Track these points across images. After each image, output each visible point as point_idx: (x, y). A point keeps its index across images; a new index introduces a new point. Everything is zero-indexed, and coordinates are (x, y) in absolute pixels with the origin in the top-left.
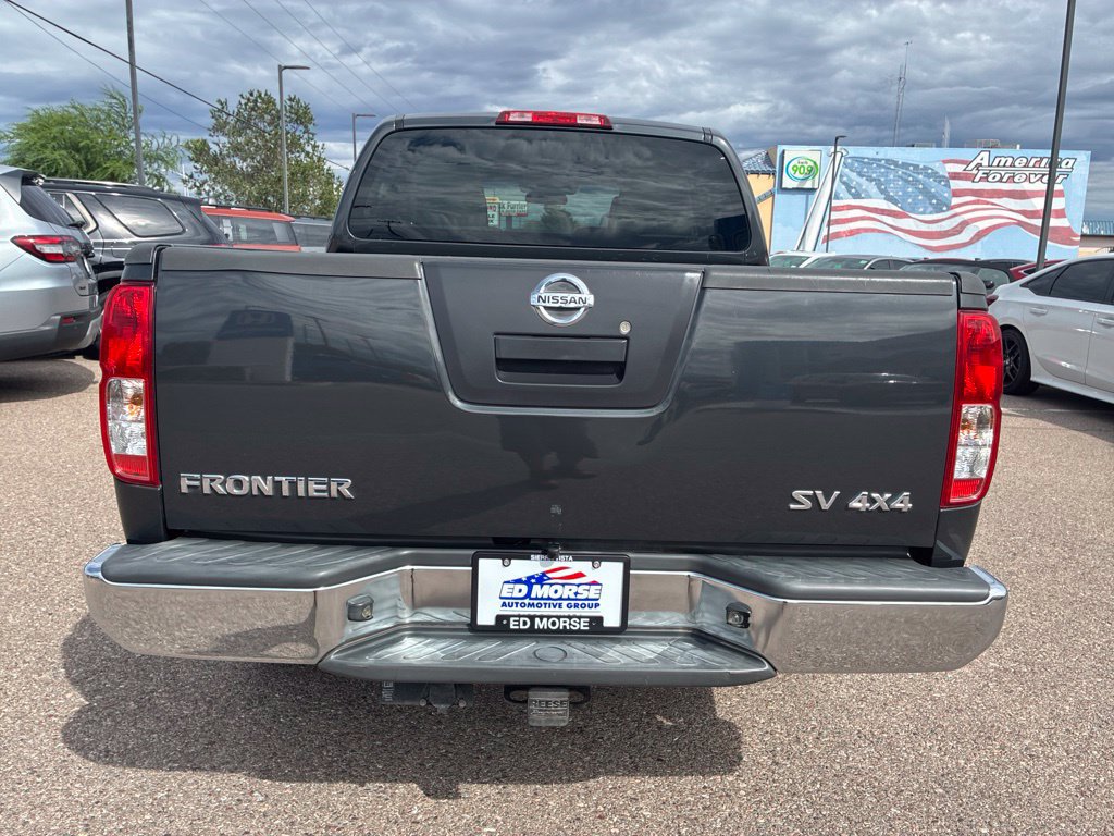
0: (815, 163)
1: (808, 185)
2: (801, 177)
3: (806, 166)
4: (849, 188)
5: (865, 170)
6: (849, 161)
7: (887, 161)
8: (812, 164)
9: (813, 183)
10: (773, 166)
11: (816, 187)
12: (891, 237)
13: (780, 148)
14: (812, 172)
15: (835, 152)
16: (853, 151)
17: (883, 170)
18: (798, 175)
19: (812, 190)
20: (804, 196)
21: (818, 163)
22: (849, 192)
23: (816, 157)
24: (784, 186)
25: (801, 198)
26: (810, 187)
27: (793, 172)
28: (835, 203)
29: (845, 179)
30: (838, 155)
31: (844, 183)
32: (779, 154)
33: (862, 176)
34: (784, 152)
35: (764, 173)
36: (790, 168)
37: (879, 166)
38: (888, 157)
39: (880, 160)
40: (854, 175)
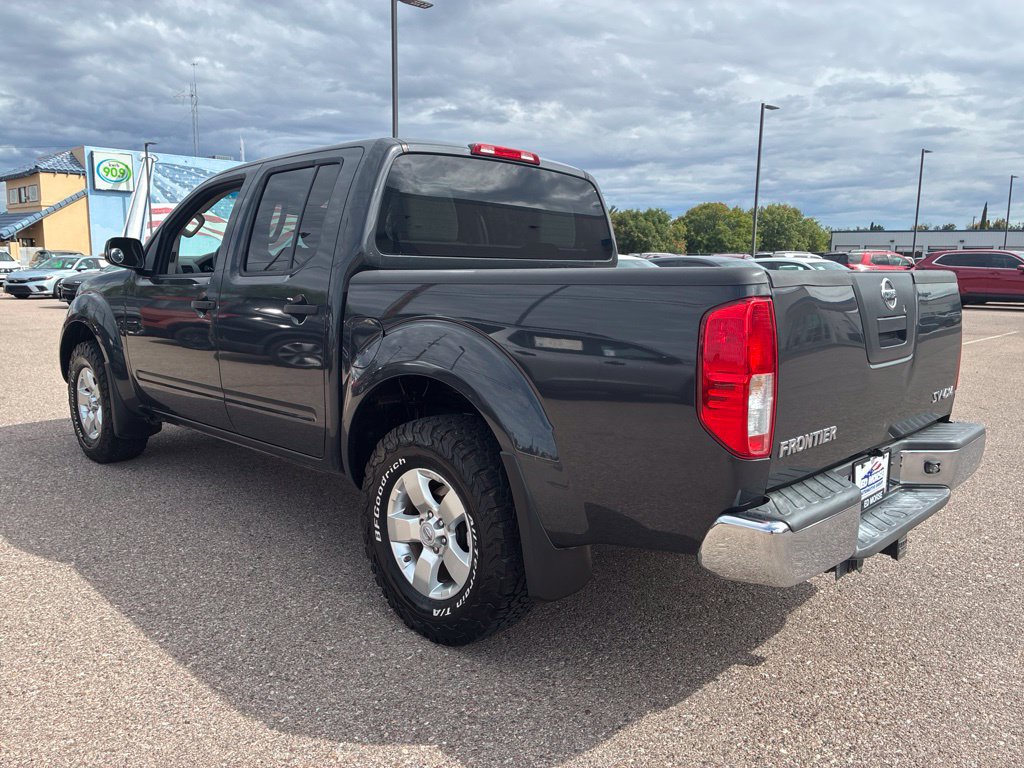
0: (127, 167)
1: (123, 187)
2: (114, 179)
3: (118, 169)
4: (164, 193)
5: (177, 176)
6: (160, 167)
7: (196, 169)
8: (124, 168)
9: (128, 186)
10: (81, 166)
11: (131, 189)
12: (209, 239)
13: (88, 149)
14: (125, 175)
15: (147, 158)
16: (163, 158)
17: (194, 178)
18: (110, 177)
19: (129, 193)
20: (119, 199)
21: (130, 167)
22: (165, 196)
23: (127, 160)
24: (97, 187)
25: (116, 200)
26: (125, 189)
27: (105, 174)
28: (154, 206)
29: (159, 183)
30: (150, 161)
31: (159, 187)
32: (86, 154)
33: (175, 182)
34: (92, 153)
35: (73, 173)
36: (101, 170)
37: (191, 174)
38: (196, 166)
39: (190, 168)
40: (167, 181)
